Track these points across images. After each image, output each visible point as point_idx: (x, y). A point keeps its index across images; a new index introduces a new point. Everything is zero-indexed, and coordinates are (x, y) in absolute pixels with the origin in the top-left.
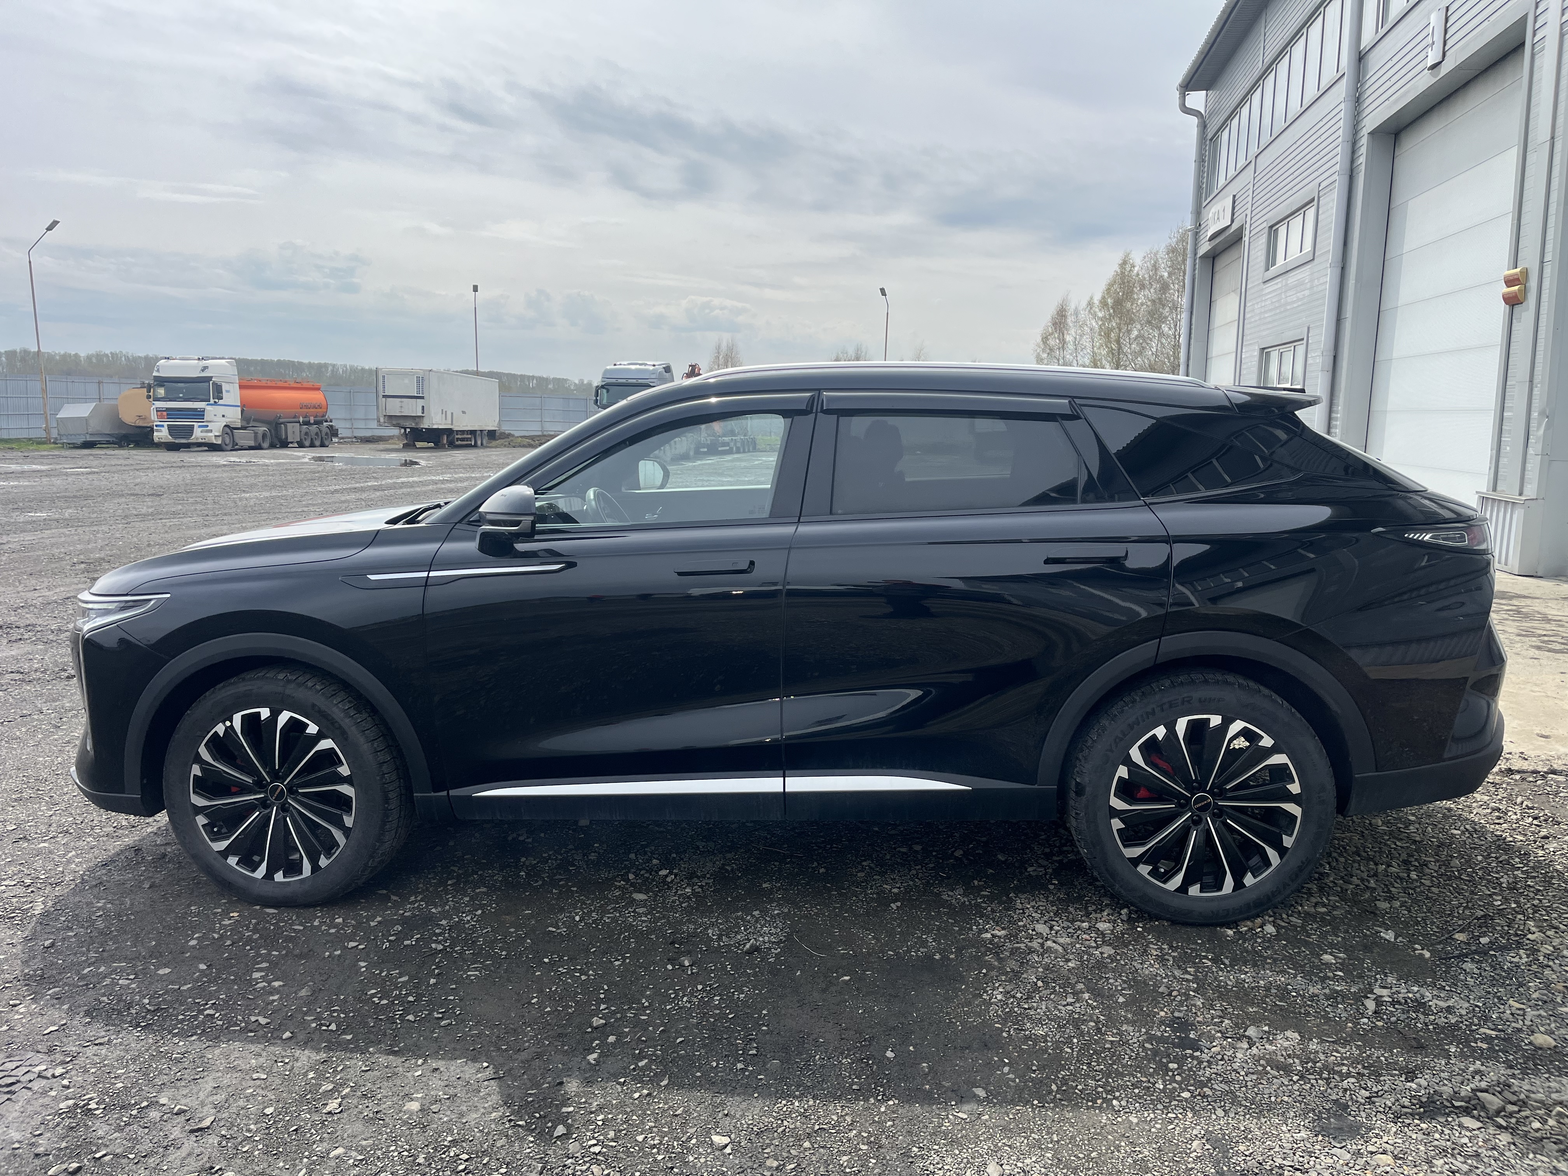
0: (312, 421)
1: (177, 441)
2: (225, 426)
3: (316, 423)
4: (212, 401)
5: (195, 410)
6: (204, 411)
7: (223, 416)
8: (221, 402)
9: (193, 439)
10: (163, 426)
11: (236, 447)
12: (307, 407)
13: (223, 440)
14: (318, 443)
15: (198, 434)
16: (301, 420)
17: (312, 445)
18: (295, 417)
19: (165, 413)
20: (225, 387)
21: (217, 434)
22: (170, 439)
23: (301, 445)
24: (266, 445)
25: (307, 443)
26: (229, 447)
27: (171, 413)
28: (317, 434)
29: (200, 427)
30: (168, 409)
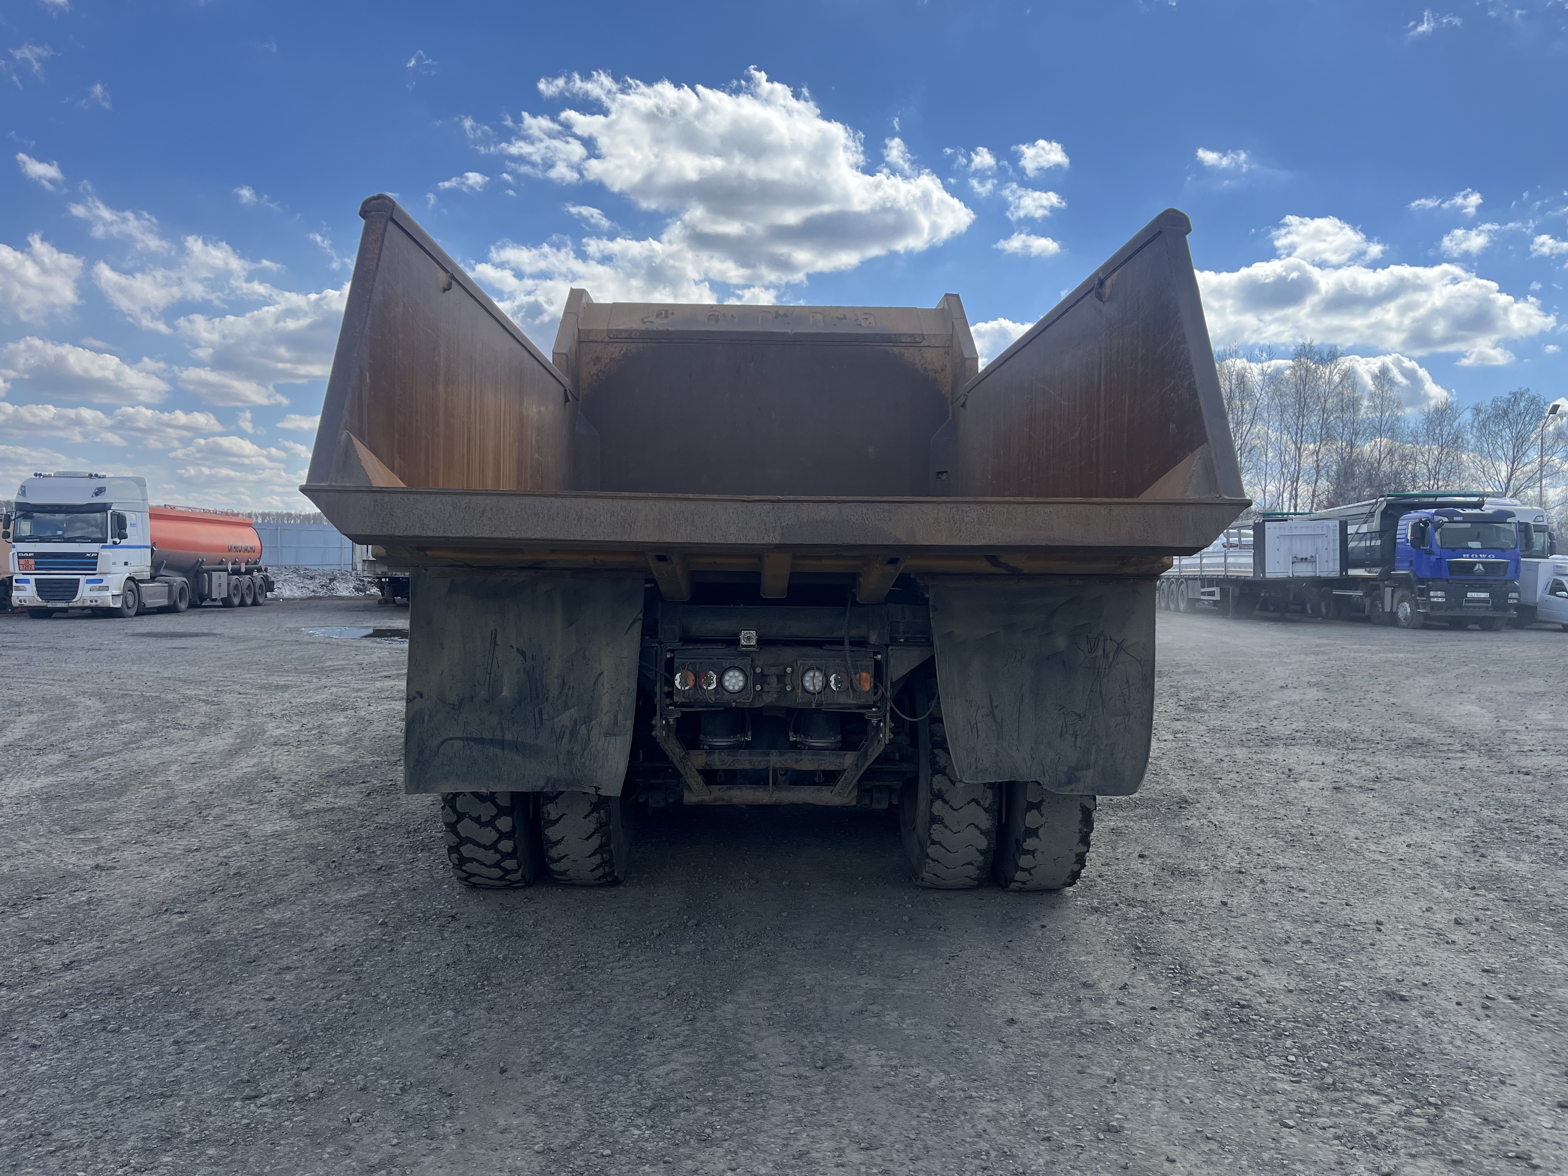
0: (243, 570)
1: (50, 605)
2: (128, 579)
3: (249, 572)
4: (110, 541)
5: (82, 555)
6: (96, 558)
7: (126, 564)
8: (124, 542)
9: (77, 602)
10: (27, 581)
11: (143, 611)
12: (237, 549)
13: (125, 601)
14: (249, 601)
15: (86, 594)
16: (230, 567)
17: (243, 604)
18: (221, 563)
19: (32, 561)
20: (130, 518)
21: (116, 592)
22: (38, 602)
23: (227, 603)
24: (183, 606)
25: (236, 601)
26: (133, 612)
27: (42, 560)
28: (249, 587)
29: (88, 582)
30: (37, 555)
